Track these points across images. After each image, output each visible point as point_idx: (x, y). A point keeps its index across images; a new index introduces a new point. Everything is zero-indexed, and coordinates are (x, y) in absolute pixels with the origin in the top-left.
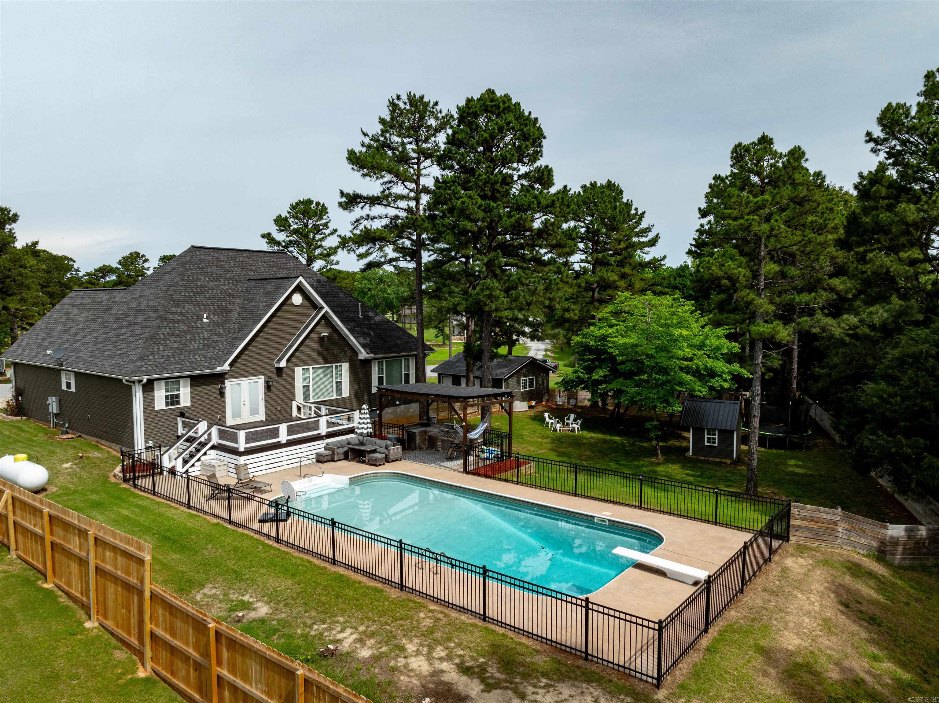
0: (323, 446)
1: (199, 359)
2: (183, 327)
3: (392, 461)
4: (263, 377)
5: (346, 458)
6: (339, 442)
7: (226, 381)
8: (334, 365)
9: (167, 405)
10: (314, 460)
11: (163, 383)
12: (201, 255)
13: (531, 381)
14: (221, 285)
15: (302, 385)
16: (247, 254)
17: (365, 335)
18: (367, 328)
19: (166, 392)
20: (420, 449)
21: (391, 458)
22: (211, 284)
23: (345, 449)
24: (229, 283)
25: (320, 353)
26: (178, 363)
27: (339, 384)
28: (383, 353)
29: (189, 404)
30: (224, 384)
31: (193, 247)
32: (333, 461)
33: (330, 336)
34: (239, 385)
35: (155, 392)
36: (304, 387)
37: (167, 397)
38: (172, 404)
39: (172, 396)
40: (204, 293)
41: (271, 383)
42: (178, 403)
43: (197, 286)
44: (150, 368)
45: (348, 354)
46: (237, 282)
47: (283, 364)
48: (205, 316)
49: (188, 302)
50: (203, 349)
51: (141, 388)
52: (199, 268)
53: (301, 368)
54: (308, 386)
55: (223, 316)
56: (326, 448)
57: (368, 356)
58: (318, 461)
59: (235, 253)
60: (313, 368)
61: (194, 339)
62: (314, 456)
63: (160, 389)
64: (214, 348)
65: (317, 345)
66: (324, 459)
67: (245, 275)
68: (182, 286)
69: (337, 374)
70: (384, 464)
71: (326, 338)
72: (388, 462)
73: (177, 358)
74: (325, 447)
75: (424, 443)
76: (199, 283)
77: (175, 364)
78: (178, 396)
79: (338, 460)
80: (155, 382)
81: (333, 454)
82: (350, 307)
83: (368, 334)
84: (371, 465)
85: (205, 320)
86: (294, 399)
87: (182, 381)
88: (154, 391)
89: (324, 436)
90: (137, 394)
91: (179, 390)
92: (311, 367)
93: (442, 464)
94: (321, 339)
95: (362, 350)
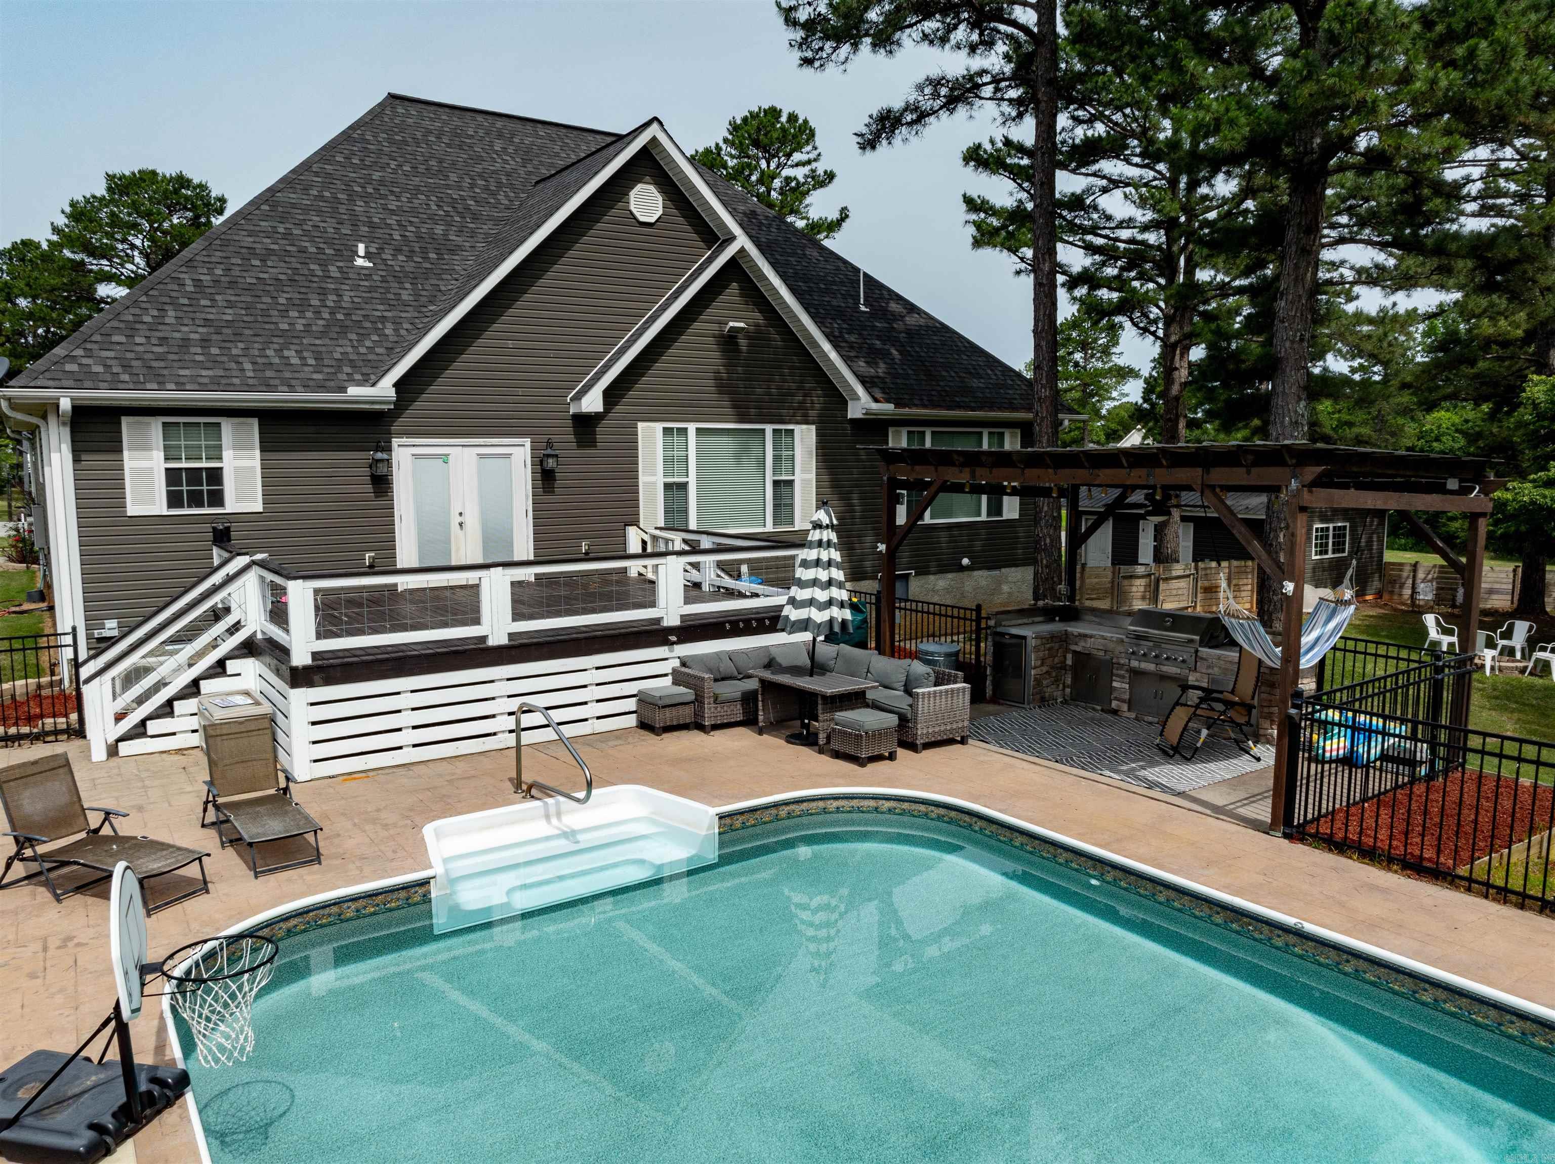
0: (666, 667)
1: (295, 361)
2: (276, 270)
3: (928, 746)
4: (527, 442)
5: (749, 721)
6: (731, 656)
7: (395, 442)
8: (769, 428)
9: (174, 500)
10: (631, 721)
11: (155, 426)
12: (409, 116)
13: (1339, 534)
14: (448, 187)
15: (660, 480)
16: (552, 131)
17: (873, 355)
18: (879, 338)
19: (167, 459)
20: (1044, 701)
21: (923, 731)
22: (417, 180)
23: (752, 685)
24: (472, 186)
25: (723, 387)
26: (215, 362)
27: (784, 489)
29: (257, 506)
30: (389, 449)
31: (393, 97)
32: (701, 727)
33: (756, 336)
34: (445, 458)
35: (126, 454)
36: (668, 486)
37: (172, 476)
38: (196, 500)
39: (194, 475)
40: (384, 197)
41: (551, 463)
42: (217, 499)
43: (369, 180)
44: (99, 369)
45: (817, 399)
46: (500, 186)
47: (592, 402)
48: (361, 249)
49: (319, 213)
50: (323, 334)
51: (66, 432)
52: (392, 142)
53: (659, 427)
54: (683, 486)
55: (426, 259)
56: (678, 678)
57: (874, 406)
58: (644, 726)
59: (518, 126)
60: (699, 431)
61: (303, 306)
62: (631, 705)
63: (146, 447)
64: (362, 337)
65: (714, 358)
66: (660, 718)
67: (530, 173)
68: (317, 174)
69: (777, 459)
70: (892, 757)
71: (743, 342)
72: (912, 747)
73: (215, 351)
74: (675, 672)
75: (1057, 681)
76: (376, 176)
77: (201, 365)
78: (215, 476)
79: (716, 727)
80: (125, 421)
81: (699, 700)
82: (834, 283)
83: (885, 355)
84: (837, 755)
85: (360, 262)
86: (636, 523)
87: (227, 427)
88: (120, 451)
89: (671, 630)
90: (55, 457)
91: (220, 458)
92: (692, 427)
93: (1152, 773)
94: (728, 341)
95: (860, 390)
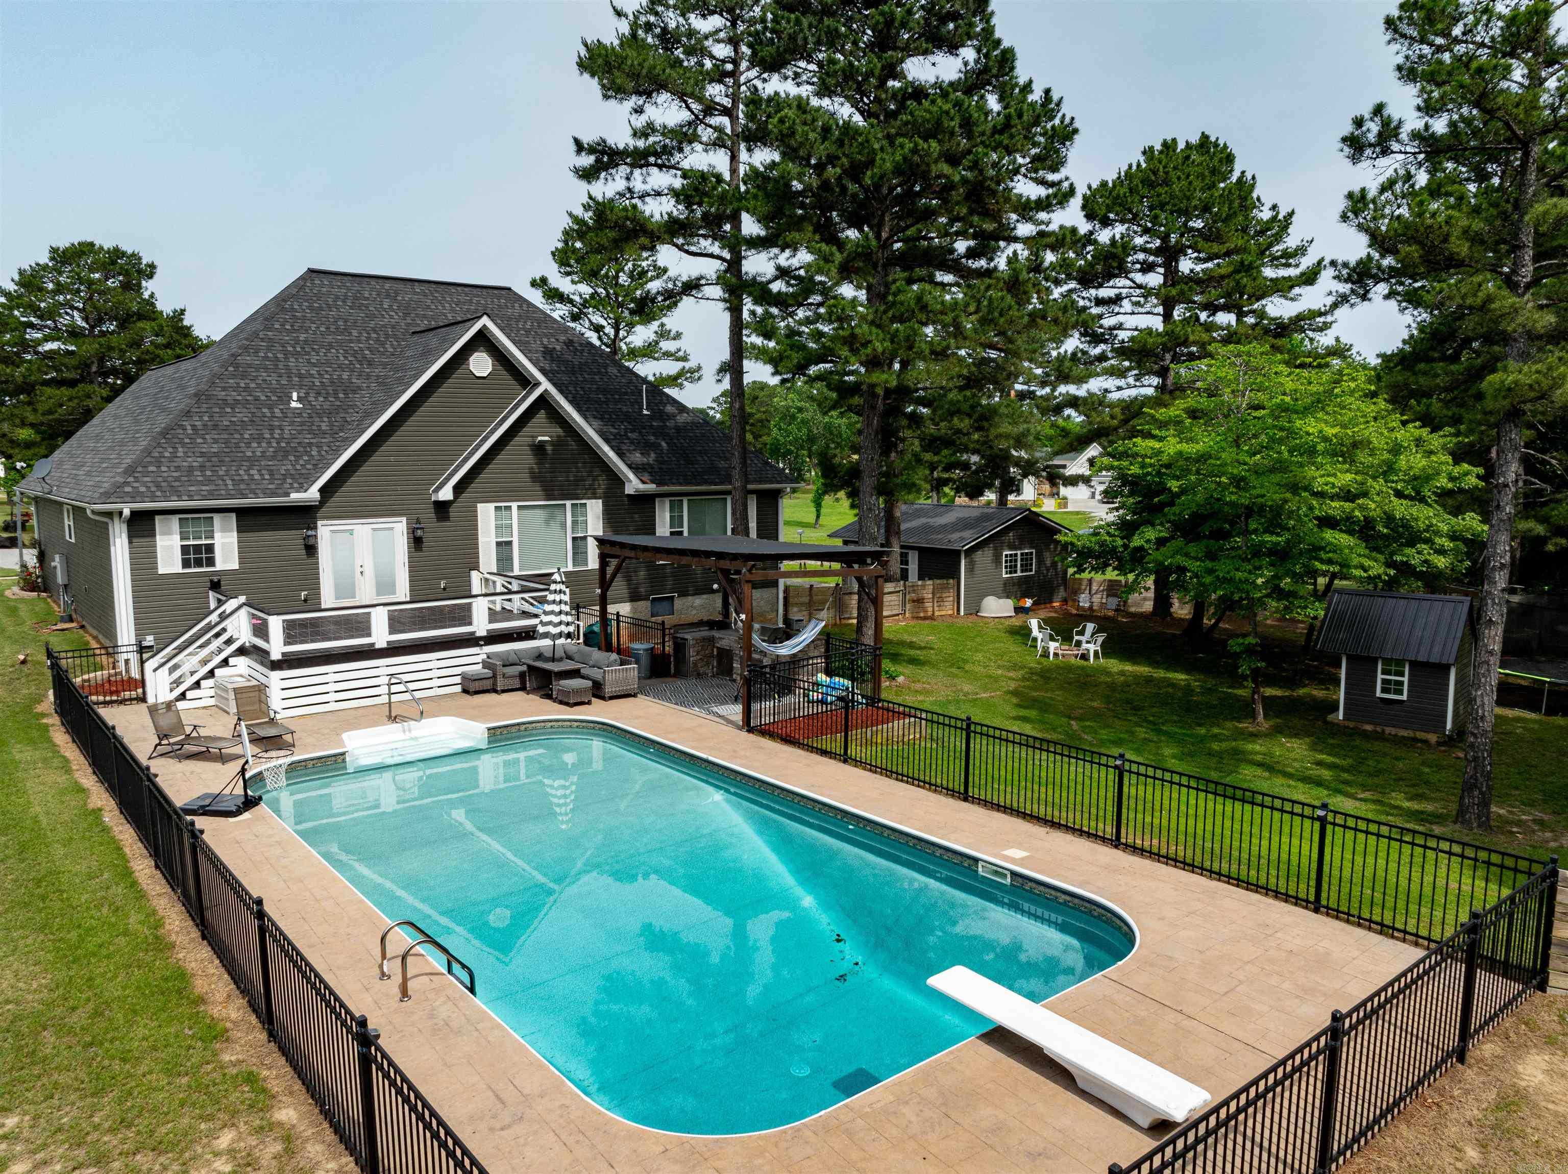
0: (479, 659)
1: (257, 477)
2: (242, 414)
3: (612, 698)
4: (404, 519)
5: (523, 688)
6: (515, 652)
7: (319, 523)
8: (568, 503)
9: (186, 564)
10: (458, 689)
11: (175, 520)
12: (323, 285)
13: (1026, 558)
14: (351, 341)
15: (493, 540)
16: (424, 287)
17: (646, 447)
18: (654, 434)
19: (182, 539)
20: (699, 676)
21: (608, 690)
22: (330, 338)
23: (524, 668)
24: (368, 338)
25: (535, 477)
26: (210, 481)
27: (580, 542)
28: (680, 484)
29: (235, 565)
30: (315, 528)
31: (311, 271)
32: (495, 691)
33: (558, 444)
34: (351, 532)
35: (158, 537)
36: (499, 544)
37: (185, 550)
38: (199, 563)
39: (197, 548)
40: (308, 353)
41: (419, 533)
42: (211, 562)
43: (297, 341)
44: (143, 489)
45: (602, 483)
46: (387, 336)
47: (446, 494)
48: (295, 396)
49: (266, 369)
50: (273, 458)
51: (124, 527)
52: (311, 308)
53: (492, 506)
54: (509, 543)
55: (337, 398)
56: (485, 664)
57: (641, 486)
58: (465, 691)
59: (400, 286)
60: (520, 508)
61: (259, 438)
62: (458, 680)
63: (169, 533)
64: (298, 458)
65: (529, 459)
66: (473, 687)
67: (408, 325)
68: (262, 340)
69: (574, 523)
70: (589, 703)
71: (549, 448)
72: (603, 698)
73: (208, 473)
74: (483, 662)
75: (708, 664)
76: (302, 337)
77: (201, 483)
78: (210, 548)
79: (504, 691)
80: (158, 518)
81: (494, 677)
82: (626, 393)
83: (655, 447)
84: (561, 703)
85: (294, 404)
86: (477, 568)
87: (217, 519)
88: (154, 535)
89: (481, 638)
90: (118, 541)
91: (212, 537)
92: (514, 505)
93: (715, 709)
94: (539, 449)
95: (631, 476)
